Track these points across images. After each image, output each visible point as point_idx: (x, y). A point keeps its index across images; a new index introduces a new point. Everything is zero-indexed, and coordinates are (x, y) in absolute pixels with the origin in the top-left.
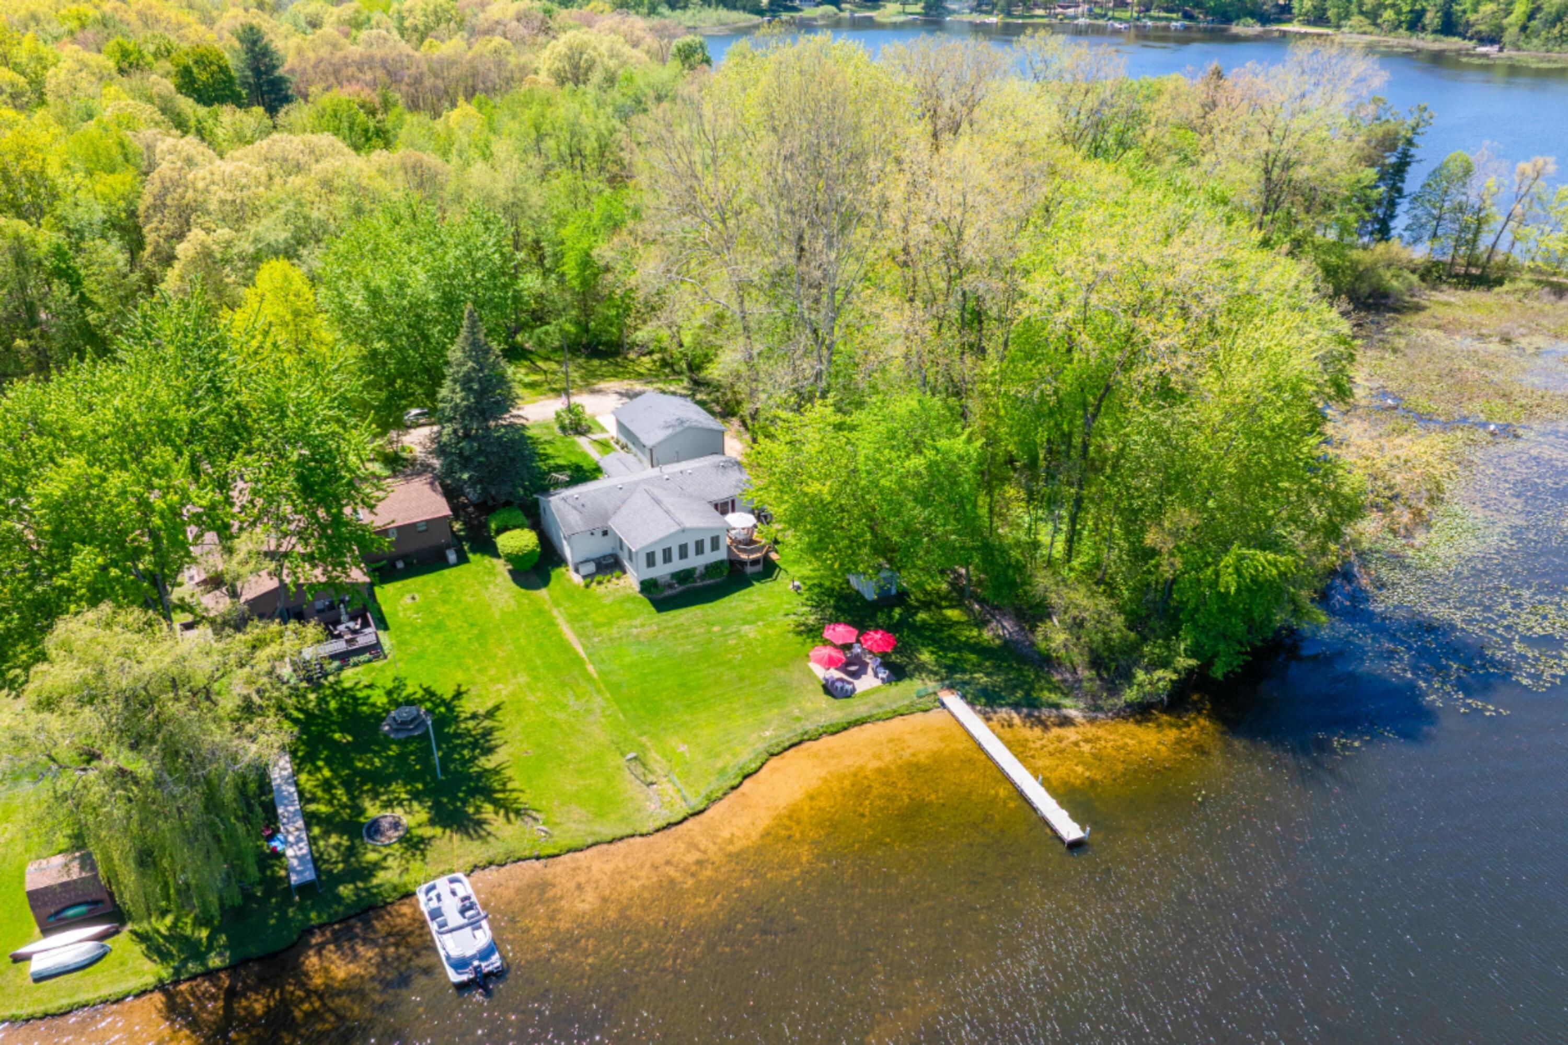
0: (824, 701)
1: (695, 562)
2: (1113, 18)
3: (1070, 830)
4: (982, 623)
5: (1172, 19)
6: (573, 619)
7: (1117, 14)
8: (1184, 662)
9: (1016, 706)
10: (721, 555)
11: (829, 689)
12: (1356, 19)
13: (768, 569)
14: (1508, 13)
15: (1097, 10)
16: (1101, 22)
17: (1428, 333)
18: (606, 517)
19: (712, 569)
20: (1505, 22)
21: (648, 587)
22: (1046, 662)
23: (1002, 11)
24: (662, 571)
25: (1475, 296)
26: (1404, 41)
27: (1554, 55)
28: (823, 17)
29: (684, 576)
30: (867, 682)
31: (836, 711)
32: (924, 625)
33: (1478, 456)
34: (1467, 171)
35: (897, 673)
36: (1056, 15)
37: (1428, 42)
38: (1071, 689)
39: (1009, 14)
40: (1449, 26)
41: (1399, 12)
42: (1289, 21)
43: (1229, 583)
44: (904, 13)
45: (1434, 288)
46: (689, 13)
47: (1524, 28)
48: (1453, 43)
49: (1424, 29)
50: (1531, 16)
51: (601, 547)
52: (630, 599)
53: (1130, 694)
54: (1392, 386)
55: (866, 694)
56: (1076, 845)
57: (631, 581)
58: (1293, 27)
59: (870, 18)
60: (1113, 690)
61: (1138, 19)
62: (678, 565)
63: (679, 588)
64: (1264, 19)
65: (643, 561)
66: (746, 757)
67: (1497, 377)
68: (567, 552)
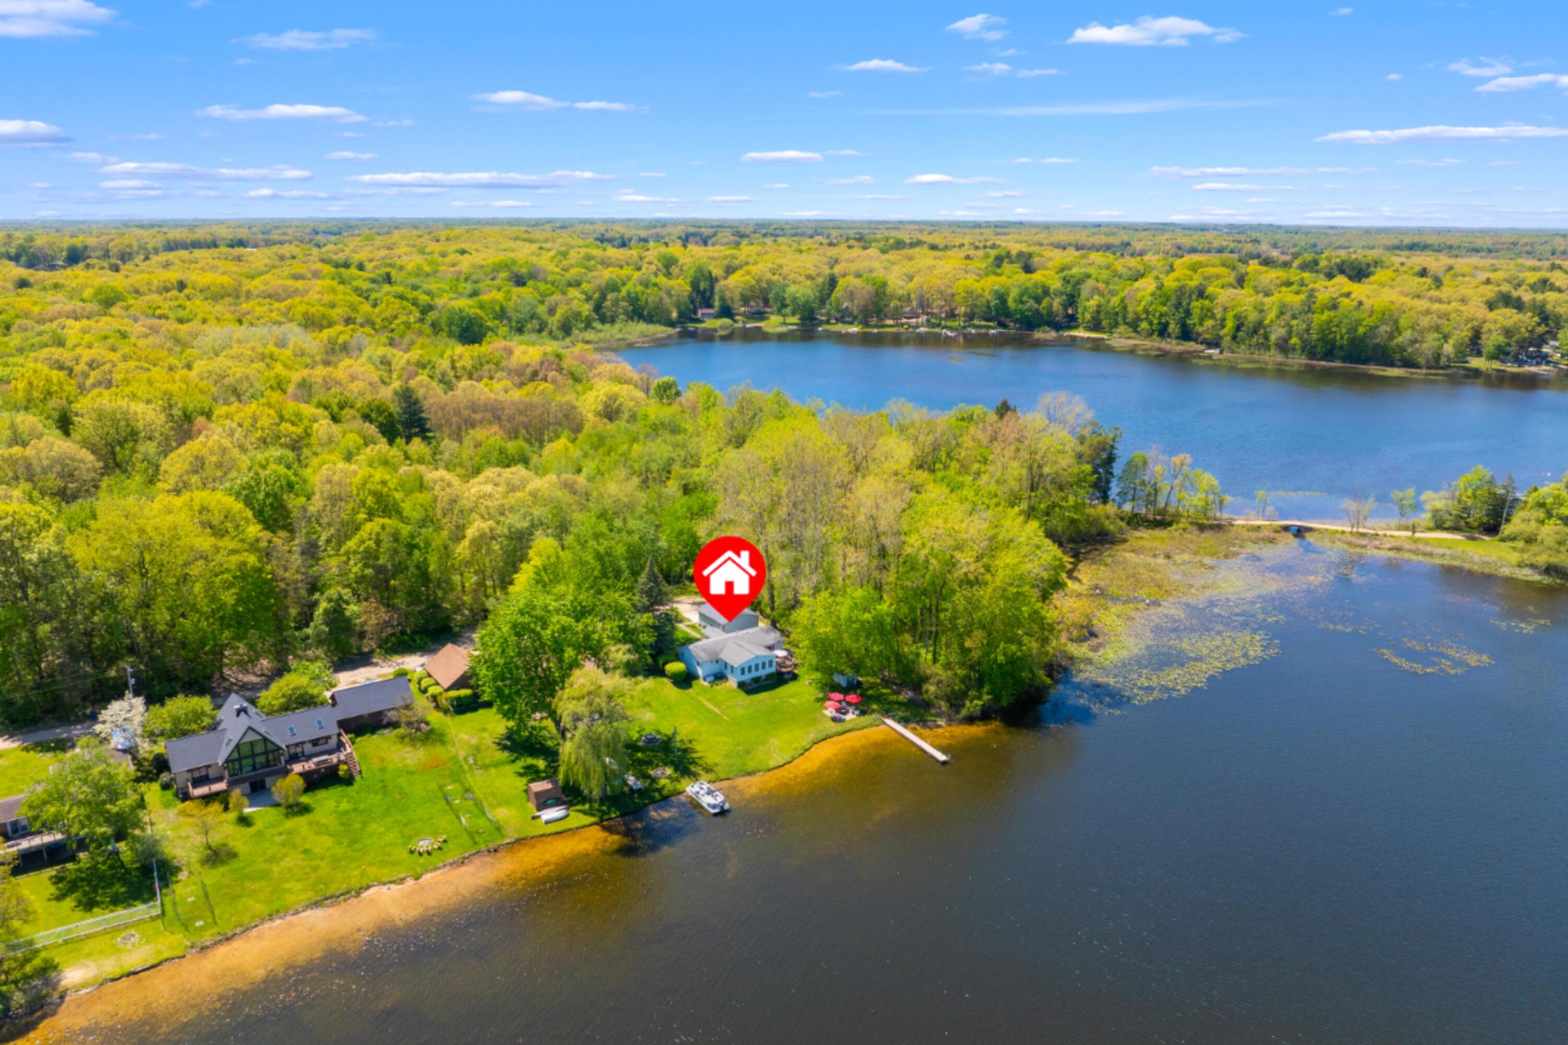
0: (832, 724)
1: (762, 673)
2: (945, 327)
3: (942, 757)
4: (898, 693)
5: (990, 327)
6: (709, 700)
7: (949, 324)
8: (986, 697)
9: (918, 723)
10: (773, 670)
11: (834, 719)
12: (1122, 328)
13: (795, 677)
14: (1223, 327)
15: (933, 321)
16: (937, 330)
17: (1127, 555)
18: (717, 653)
19: (769, 676)
20: (1222, 332)
21: (741, 685)
22: (928, 705)
23: (861, 323)
24: (747, 677)
25: (1158, 533)
26: (1157, 345)
27: (1256, 357)
28: (722, 327)
29: (756, 680)
30: (850, 717)
31: (839, 727)
32: (871, 696)
33: (1137, 615)
34: (1145, 463)
35: (863, 713)
36: (903, 325)
37: (1173, 346)
38: (939, 715)
39: (866, 324)
40: (1186, 334)
41: (1151, 324)
42: (1077, 327)
43: (1001, 658)
44: (785, 324)
45: (1136, 529)
46: (617, 326)
47: (1234, 338)
48: (1190, 346)
49: (1169, 336)
50: (1238, 328)
51: (715, 668)
52: (732, 691)
53: (964, 712)
54: (1102, 584)
55: (851, 721)
56: (944, 763)
57: (732, 682)
58: (1080, 333)
59: (759, 328)
60: (958, 712)
61: (964, 328)
62: (754, 674)
63: (755, 685)
64: (1057, 327)
65: (739, 672)
66: (805, 743)
67: (1158, 577)
68: (700, 671)
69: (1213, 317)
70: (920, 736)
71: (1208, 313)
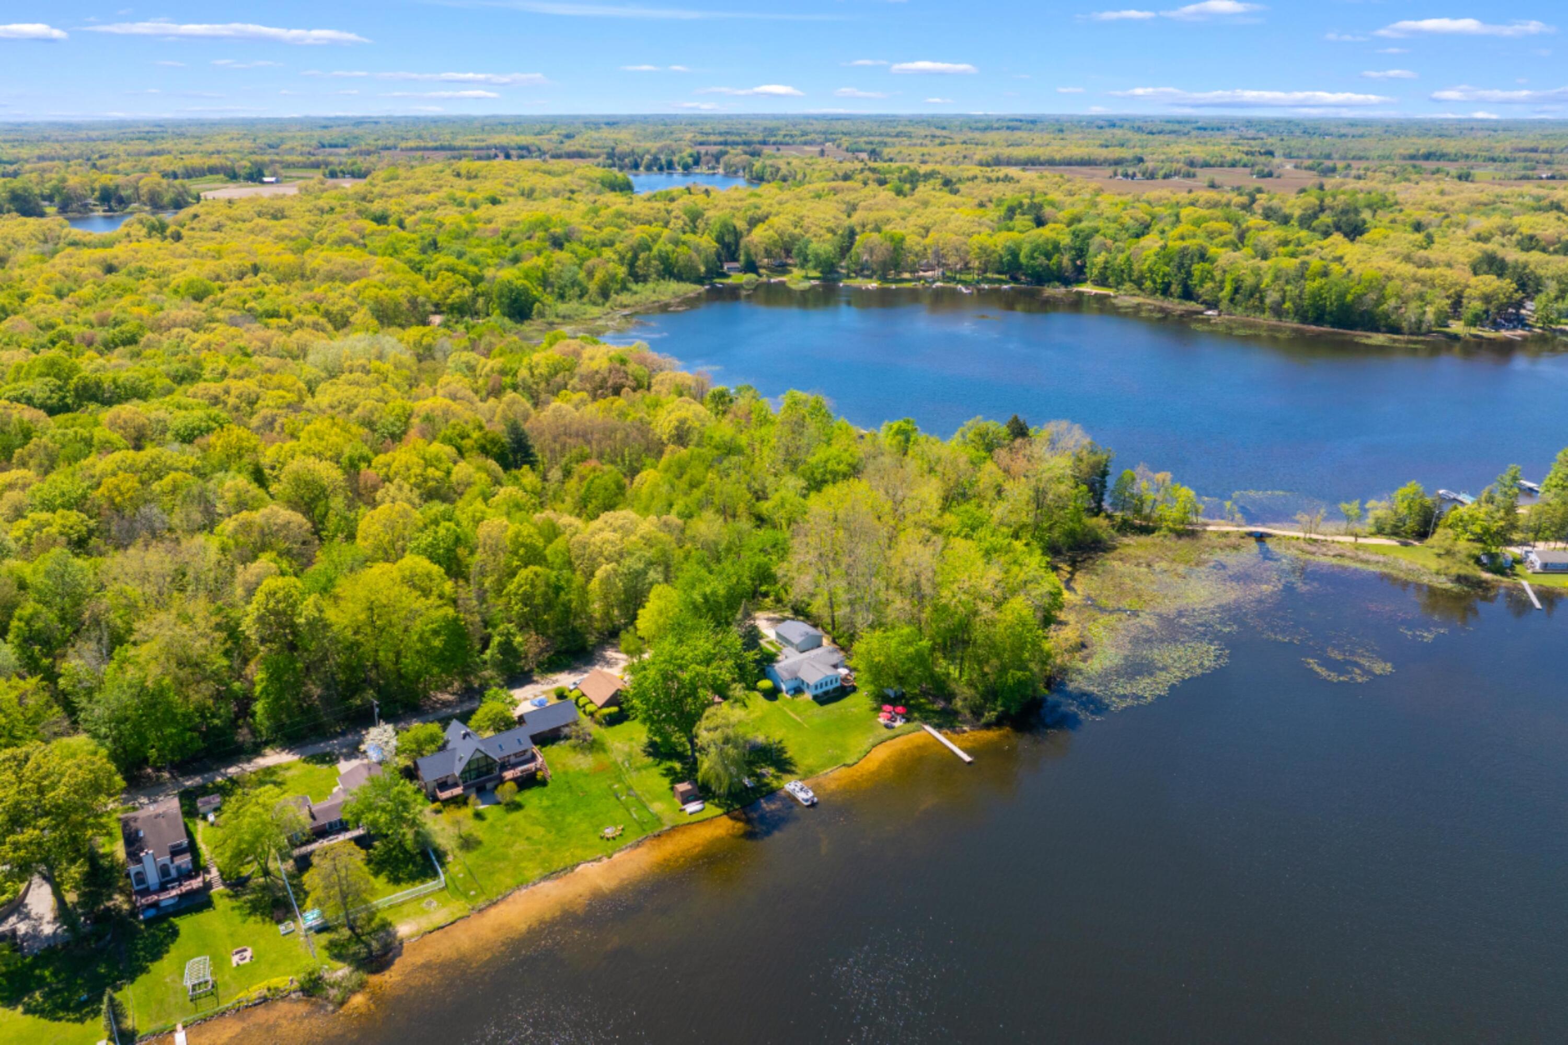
0: (885, 730)
1: (830, 687)
2: (960, 282)
3: (967, 758)
4: (933, 702)
5: (1001, 281)
6: (791, 709)
7: (963, 277)
8: (1000, 709)
9: (949, 728)
10: (838, 684)
11: (887, 726)
12: (1128, 285)
13: (854, 689)
14: (1222, 289)
15: (949, 274)
16: (952, 285)
17: (1115, 563)
18: (795, 673)
19: (835, 690)
20: (1221, 295)
21: (816, 698)
22: (956, 713)
23: (880, 279)
24: (820, 691)
25: (1143, 539)
26: (1158, 303)
27: (1251, 319)
28: (748, 283)
29: (826, 693)
30: (899, 724)
31: (890, 733)
32: (913, 705)
33: (1120, 626)
34: (1133, 479)
35: (908, 720)
36: (920, 279)
37: (1177, 306)
38: (965, 722)
39: (884, 278)
40: (1188, 294)
41: (1154, 282)
42: (1085, 281)
43: (1010, 681)
44: (808, 278)
45: (1125, 535)
46: (651, 285)
47: (1232, 300)
48: (1192, 305)
49: (1171, 295)
50: (1236, 290)
51: (794, 684)
52: (808, 702)
53: (983, 720)
54: (1093, 594)
55: (899, 727)
56: (969, 763)
57: (808, 696)
58: (1088, 288)
59: (783, 284)
60: (978, 720)
61: (978, 282)
62: (825, 689)
63: (825, 697)
64: (1066, 282)
65: (813, 686)
66: (866, 747)
67: (1139, 586)
68: (784, 687)
69: (1213, 279)
70: (950, 739)
71: (1207, 276)
